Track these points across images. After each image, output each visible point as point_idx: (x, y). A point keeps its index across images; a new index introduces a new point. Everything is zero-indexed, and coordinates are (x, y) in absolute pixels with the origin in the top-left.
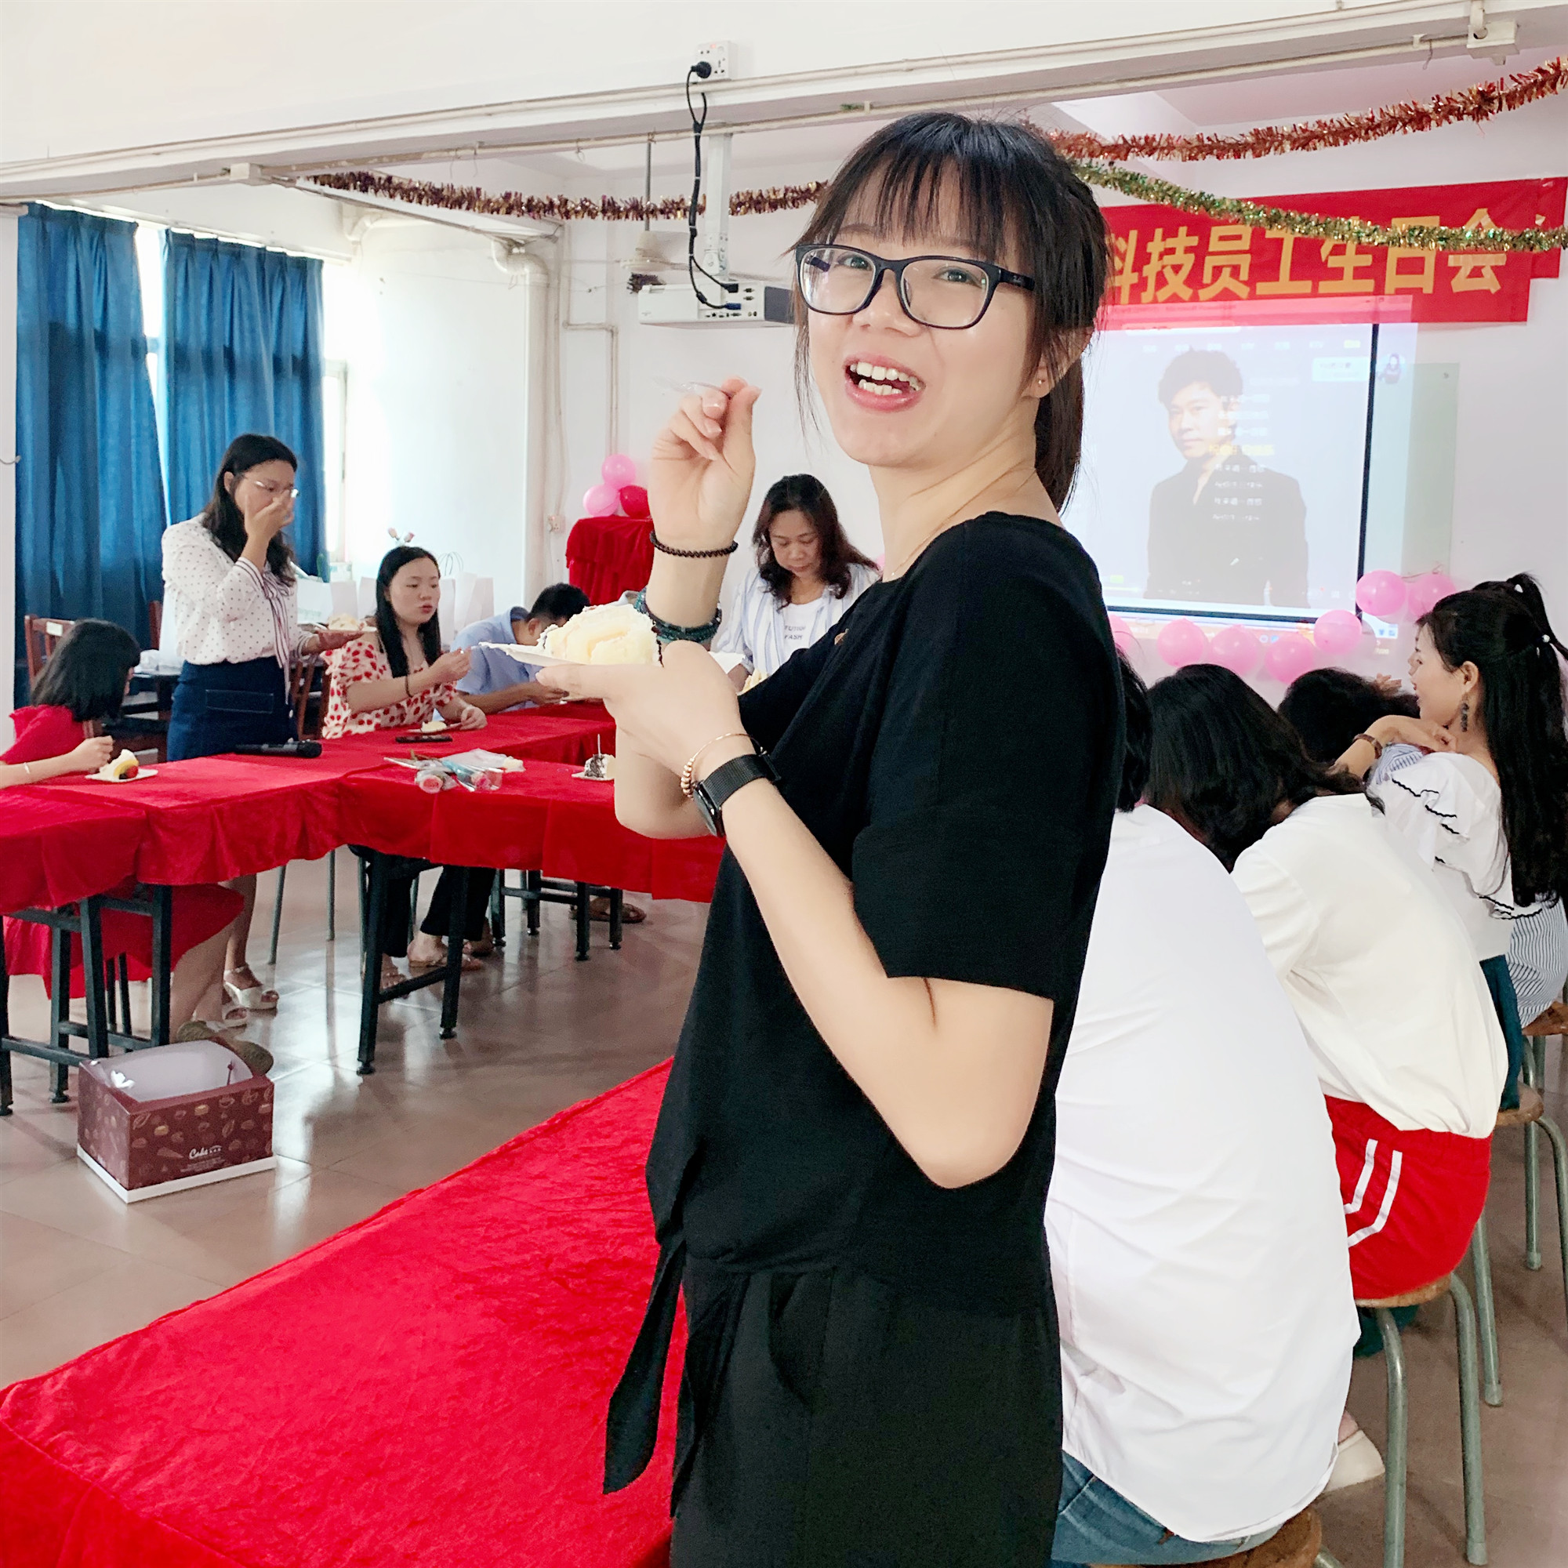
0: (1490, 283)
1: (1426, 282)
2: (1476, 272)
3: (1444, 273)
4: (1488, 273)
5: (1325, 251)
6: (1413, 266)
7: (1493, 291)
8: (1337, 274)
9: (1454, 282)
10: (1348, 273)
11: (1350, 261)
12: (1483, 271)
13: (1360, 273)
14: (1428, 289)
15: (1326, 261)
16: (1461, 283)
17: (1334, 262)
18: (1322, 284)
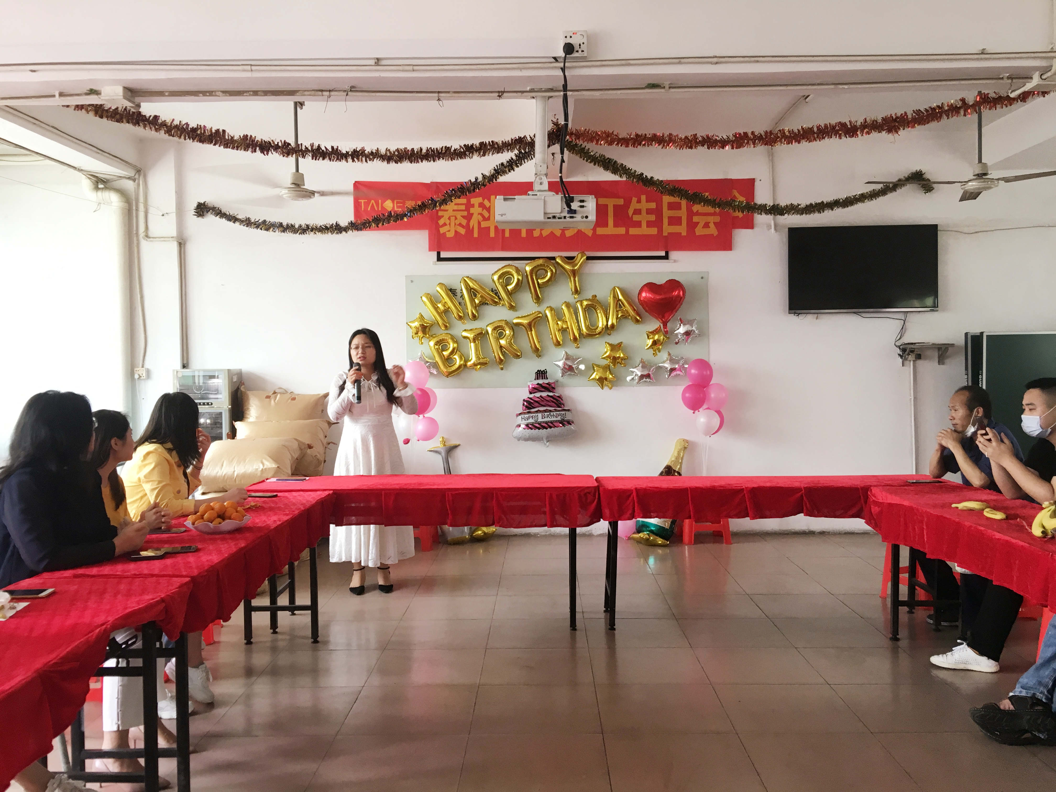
0: (713, 230)
1: (682, 229)
2: (706, 225)
3: (692, 226)
4: (712, 225)
5: (631, 212)
6: (675, 221)
7: (715, 235)
8: (638, 224)
9: (696, 230)
10: (644, 224)
11: (644, 218)
12: (710, 224)
13: (649, 224)
14: (684, 234)
15: (632, 216)
16: (699, 231)
17: (636, 218)
18: (630, 229)
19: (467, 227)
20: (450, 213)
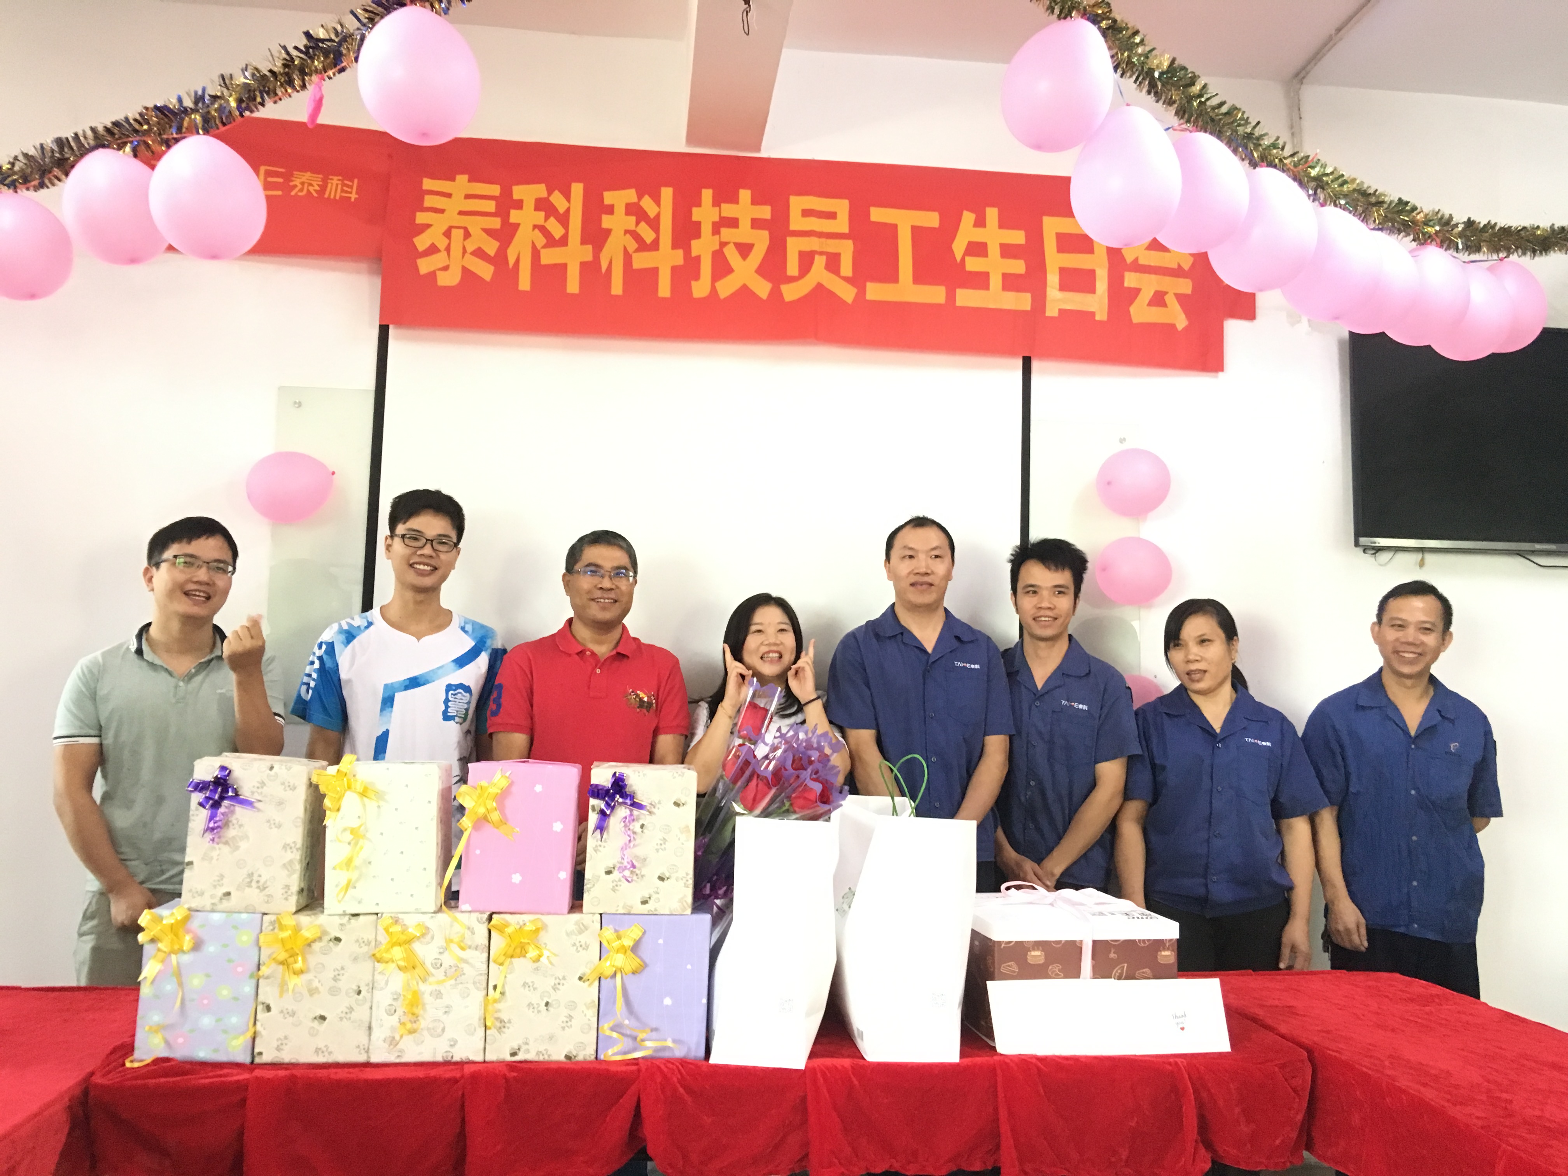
0: (1175, 314)
1: (1097, 304)
2: (1158, 300)
3: (1120, 295)
4: (1172, 301)
6: (1080, 280)
7: (1181, 327)
8: (981, 281)
9: (1133, 310)
10: (996, 281)
11: (995, 265)
12: (1166, 298)
14: (1101, 315)
15: (963, 259)
16: (1140, 312)
17: (973, 264)
19: (499, 260)
20: (451, 218)
